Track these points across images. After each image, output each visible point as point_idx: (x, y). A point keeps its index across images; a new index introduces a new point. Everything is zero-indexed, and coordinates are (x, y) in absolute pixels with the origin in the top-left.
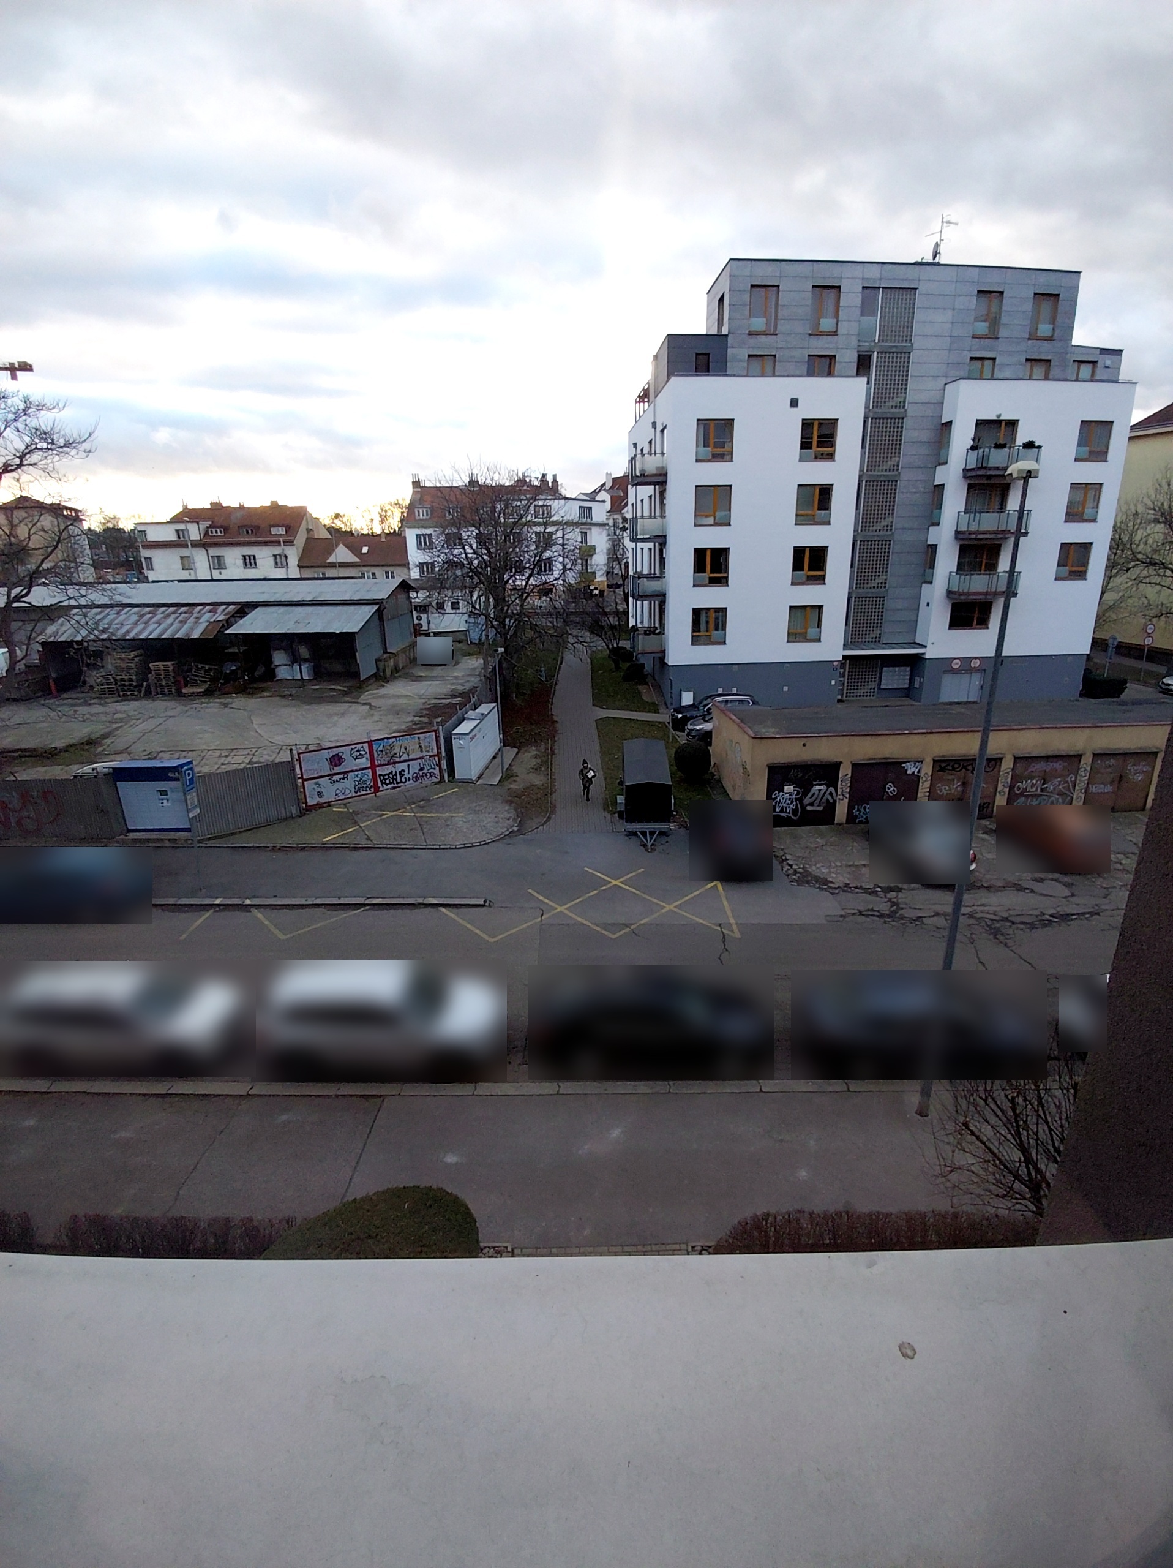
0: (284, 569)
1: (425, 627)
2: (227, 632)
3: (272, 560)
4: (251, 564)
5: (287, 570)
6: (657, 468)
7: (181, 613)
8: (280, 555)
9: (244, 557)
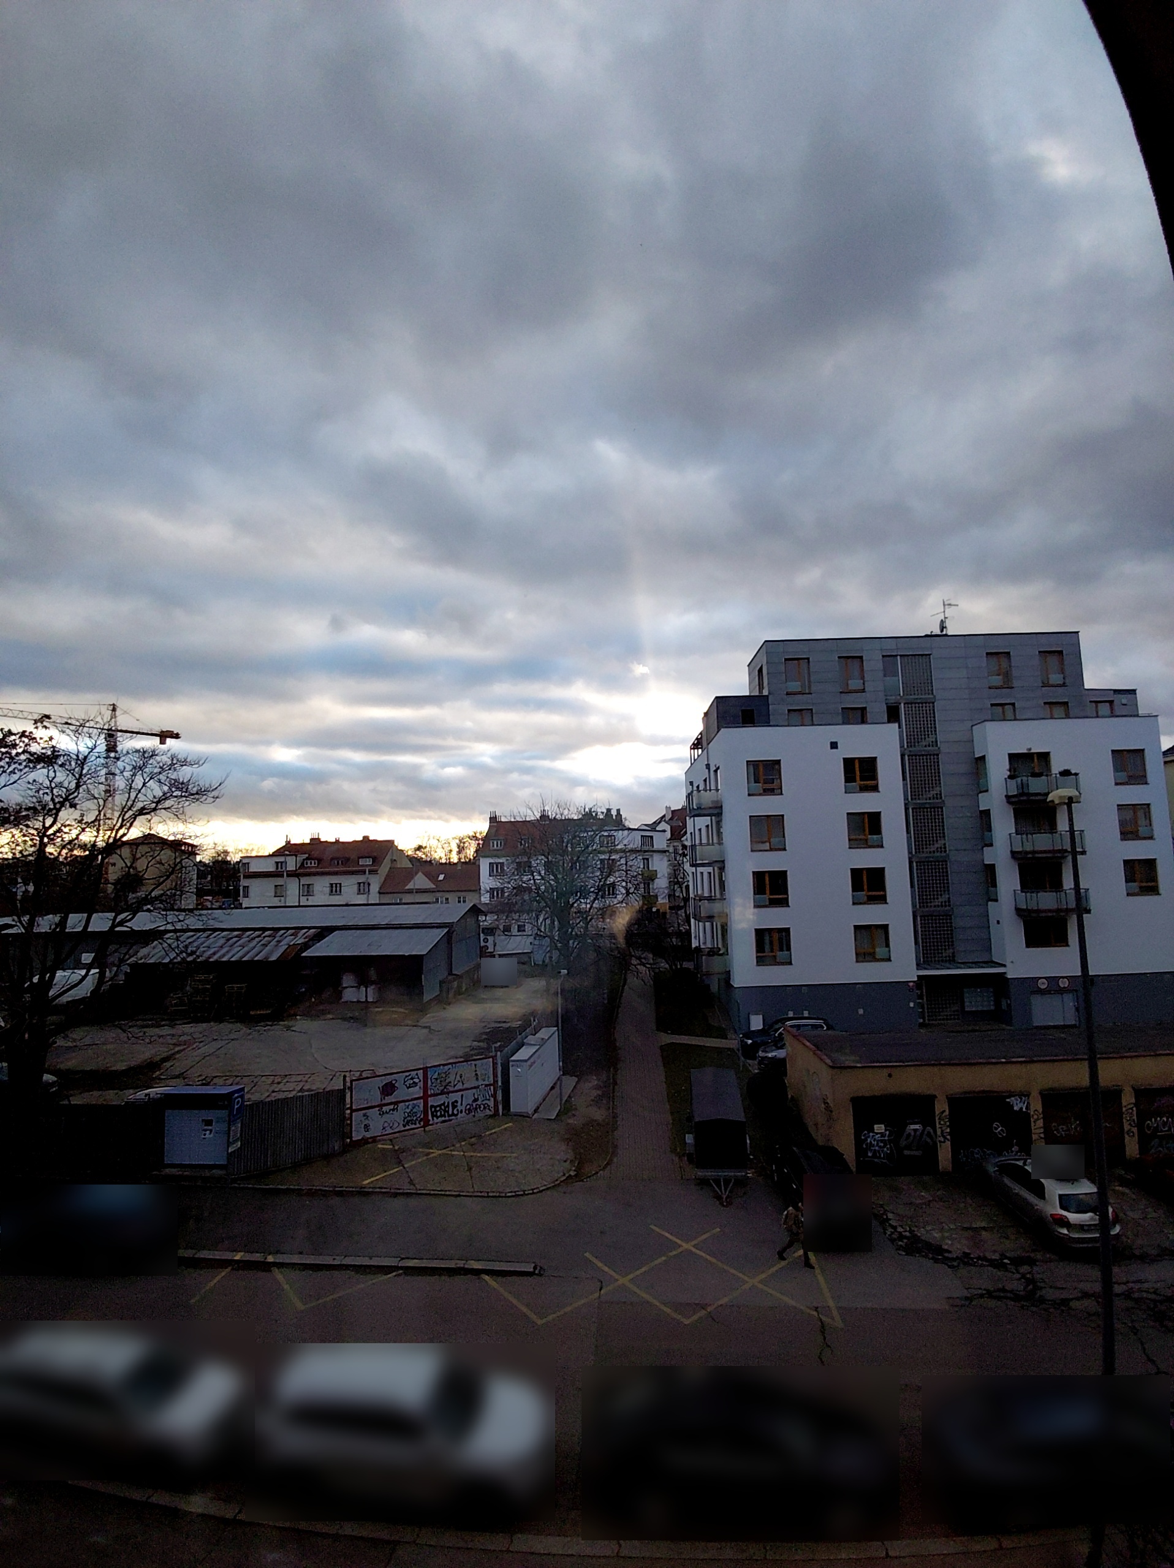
0: (365, 896)
1: (490, 950)
2: (304, 954)
3: (356, 887)
4: (336, 891)
5: (368, 896)
6: (713, 802)
7: (264, 937)
8: (364, 883)
9: (332, 884)
